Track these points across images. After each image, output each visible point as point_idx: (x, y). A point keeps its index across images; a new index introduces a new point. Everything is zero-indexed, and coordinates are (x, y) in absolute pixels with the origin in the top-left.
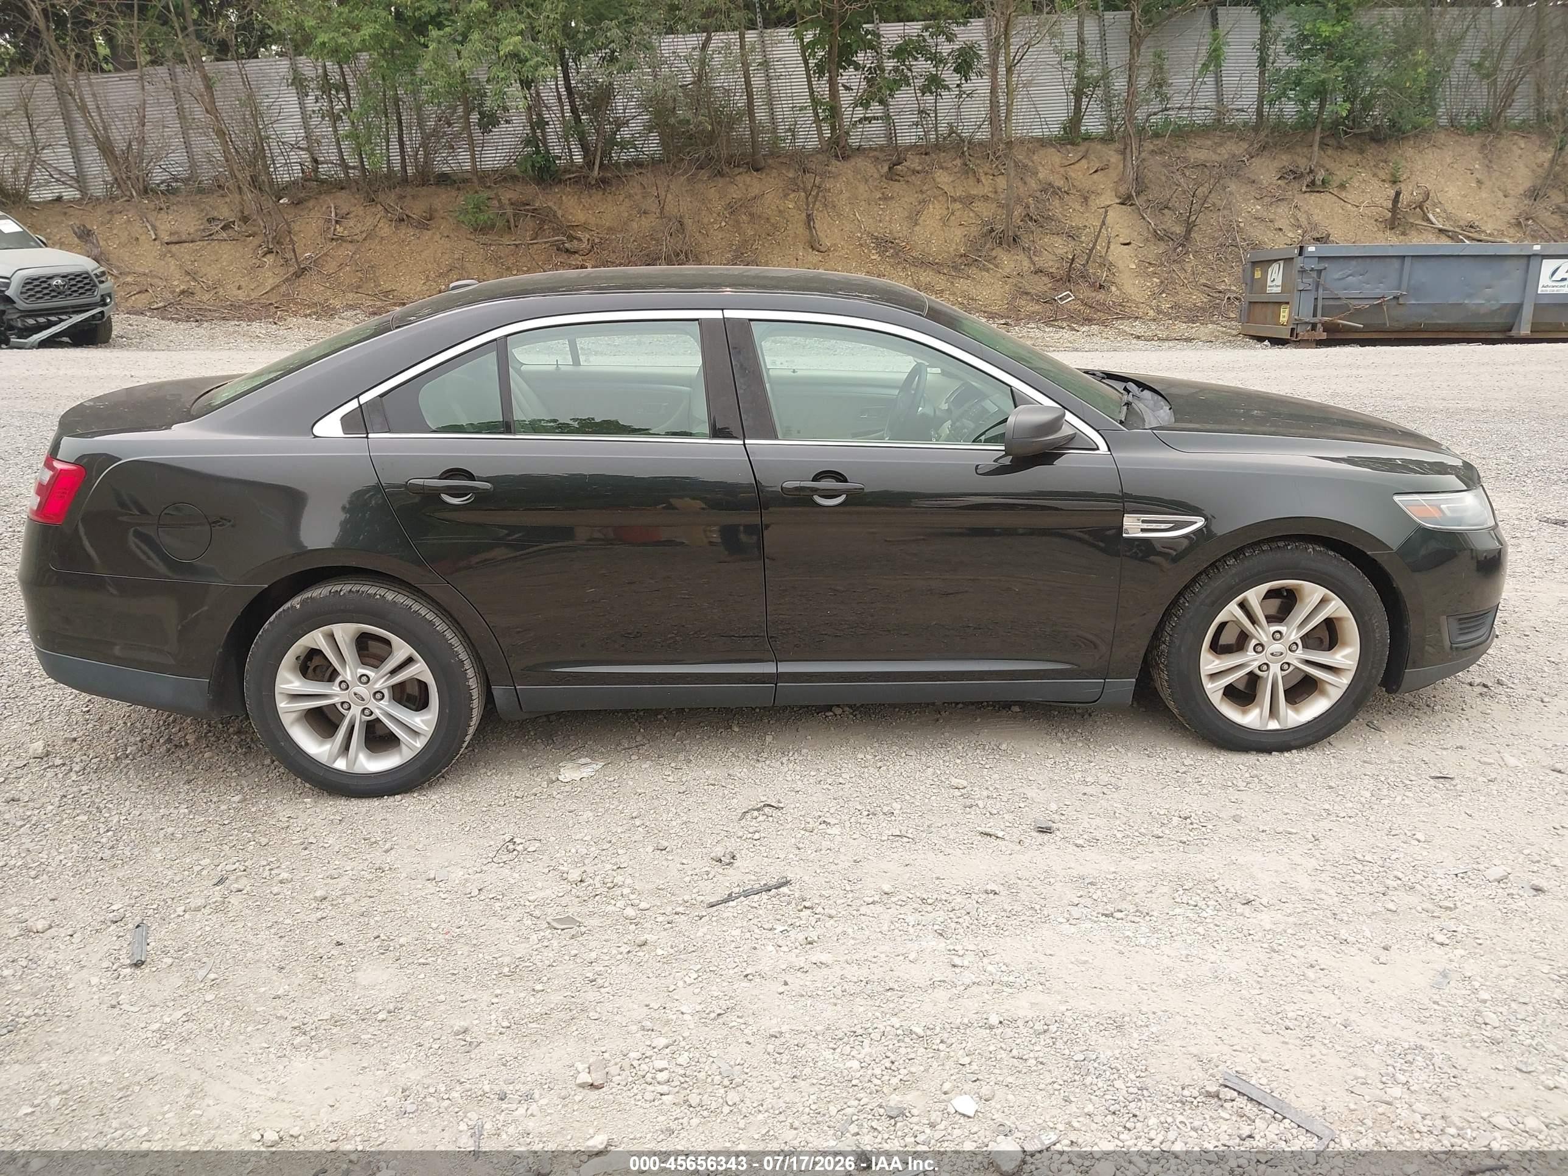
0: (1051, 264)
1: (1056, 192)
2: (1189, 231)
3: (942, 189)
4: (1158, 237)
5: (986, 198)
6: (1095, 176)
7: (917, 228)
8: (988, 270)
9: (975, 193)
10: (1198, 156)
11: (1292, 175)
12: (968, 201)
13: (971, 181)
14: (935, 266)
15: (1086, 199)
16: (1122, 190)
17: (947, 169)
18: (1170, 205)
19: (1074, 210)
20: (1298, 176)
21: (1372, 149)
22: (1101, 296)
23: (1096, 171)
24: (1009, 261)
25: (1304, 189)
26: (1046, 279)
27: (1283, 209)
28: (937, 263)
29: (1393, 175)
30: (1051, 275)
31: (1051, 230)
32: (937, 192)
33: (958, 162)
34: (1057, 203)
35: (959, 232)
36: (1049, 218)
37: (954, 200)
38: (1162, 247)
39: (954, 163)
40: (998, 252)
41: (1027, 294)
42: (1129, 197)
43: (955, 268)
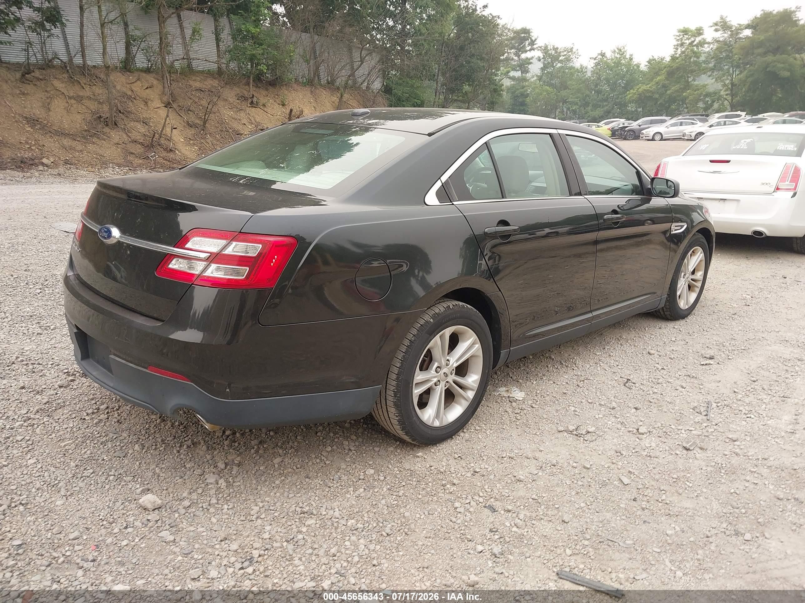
0: (140, 137)
1: (129, 98)
2: (205, 123)
3: (60, 91)
4: (190, 125)
5: (89, 98)
6: (147, 91)
7: (51, 113)
8: (104, 140)
9: (82, 94)
10: (196, 84)
11: (243, 98)
12: (79, 99)
13: (77, 87)
14: (73, 137)
15: (146, 103)
16: (165, 99)
17: (59, 79)
18: (191, 109)
19: (142, 108)
20: (246, 99)
21: (271, 89)
22: (171, 155)
23: (147, 88)
24: (116, 135)
25: (249, 105)
26: (140, 146)
27: (242, 114)
28: (71, 135)
29: (282, 102)
30: (142, 144)
31: (132, 118)
32: (58, 93)
33: (66, 75)
34: (131, 103)
35: (79, 118)
36: (129, 112)
37: (70, 98)
38: (193, 131)
39: (63, 76)
40: (107, 130)
41: (132, 153)
42: (169, 103)
43: (84, 137)
